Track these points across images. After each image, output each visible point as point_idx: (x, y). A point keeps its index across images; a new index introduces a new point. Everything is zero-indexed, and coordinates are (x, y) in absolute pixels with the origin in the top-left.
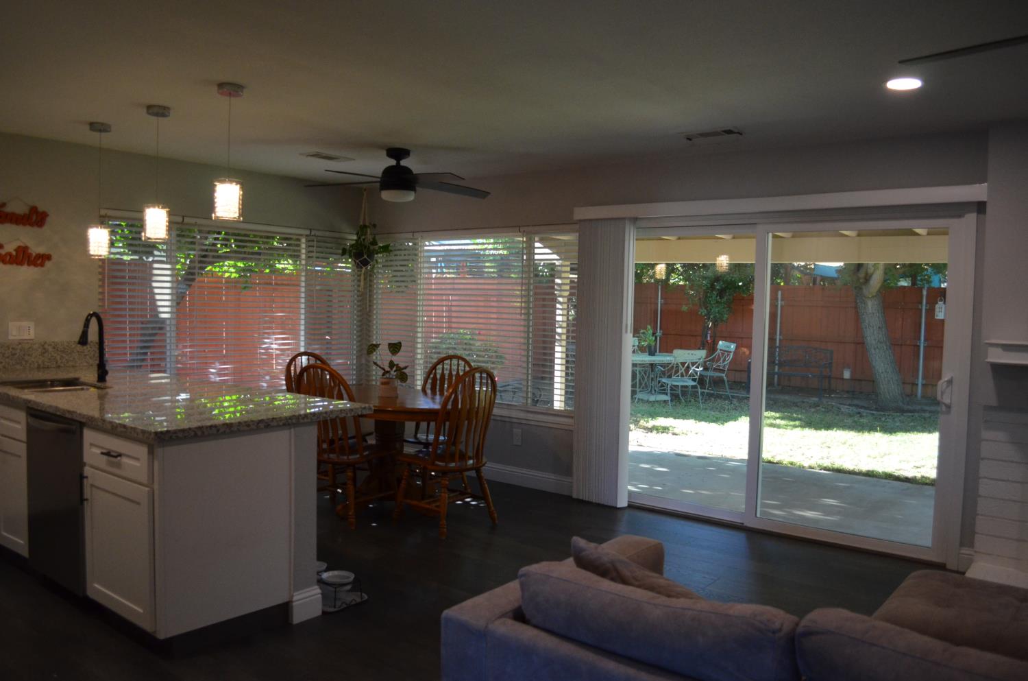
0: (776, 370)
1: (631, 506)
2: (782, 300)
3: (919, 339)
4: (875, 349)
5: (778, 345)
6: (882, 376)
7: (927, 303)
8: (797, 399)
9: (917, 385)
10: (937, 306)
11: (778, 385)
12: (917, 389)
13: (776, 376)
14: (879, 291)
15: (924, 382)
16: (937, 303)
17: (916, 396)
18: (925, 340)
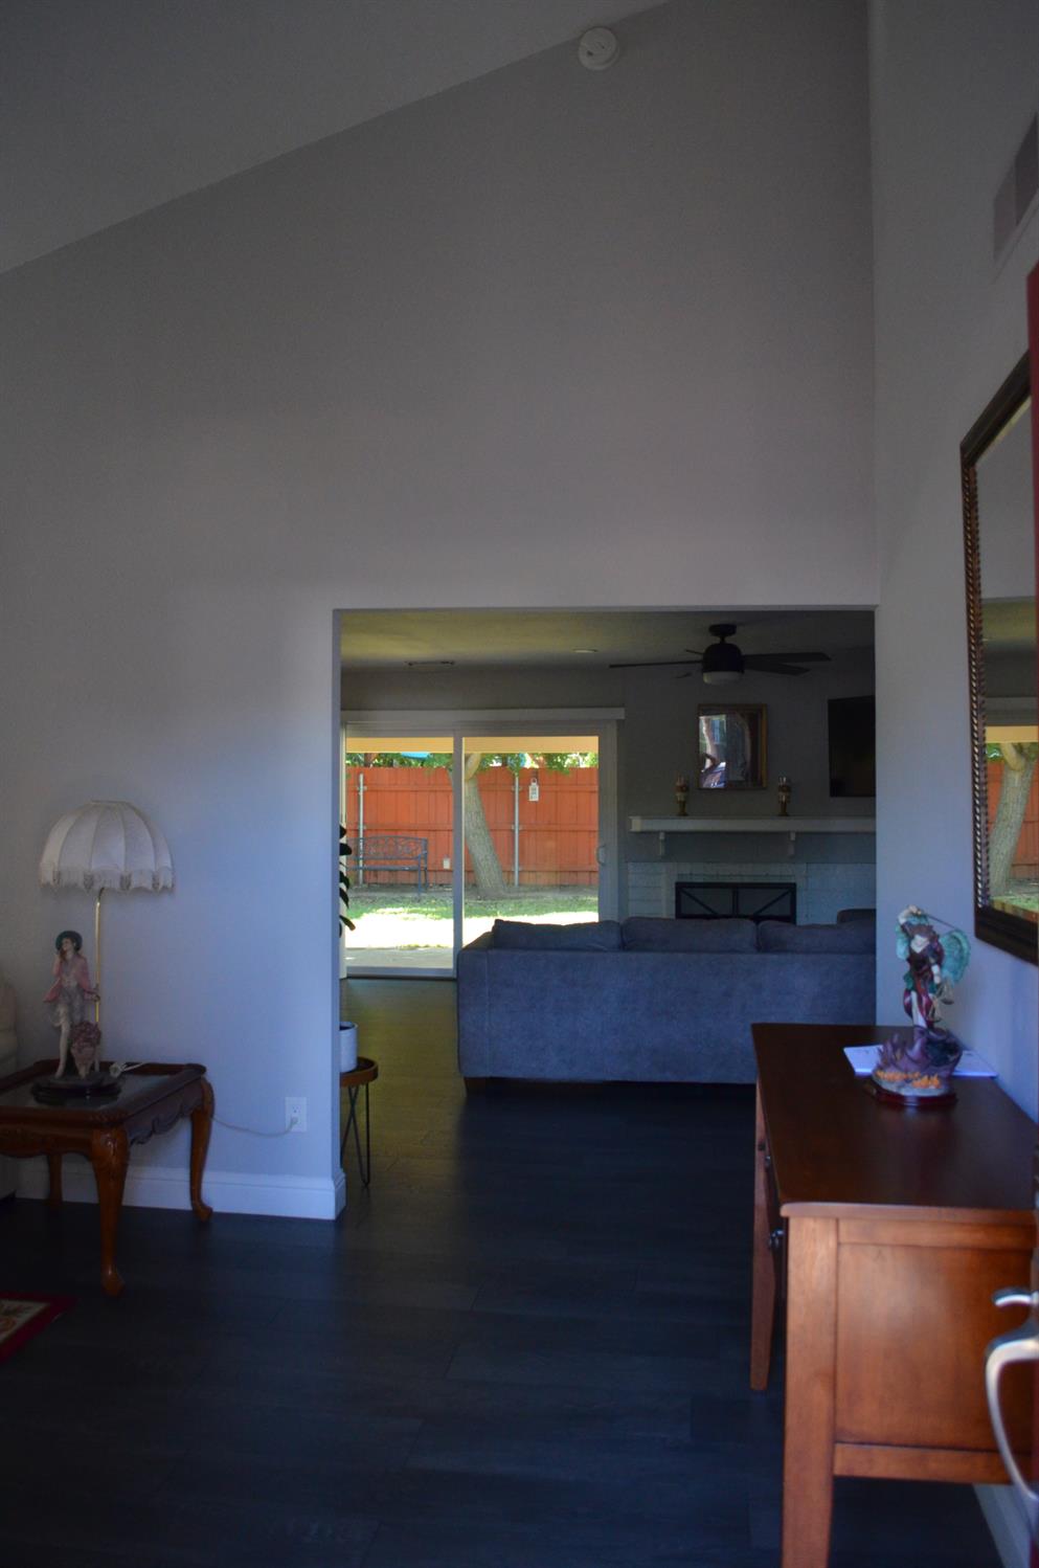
0: (361, 865)
1: (349, 977)
2: (364, 785)
3: (514, 823)
4: (474, 836)
5: (361, 836)
6: (482, 863)
7: (519, 784)
8: (396, 896)
9: (513, 872)
10: (530, 788)
11: (364, 882)
12: (513, 879)
13: (361, 872)
14: (475, 774)
15: (521, 869)
16: (530, 784)
17: (513, 884)
18: (519, 824)
